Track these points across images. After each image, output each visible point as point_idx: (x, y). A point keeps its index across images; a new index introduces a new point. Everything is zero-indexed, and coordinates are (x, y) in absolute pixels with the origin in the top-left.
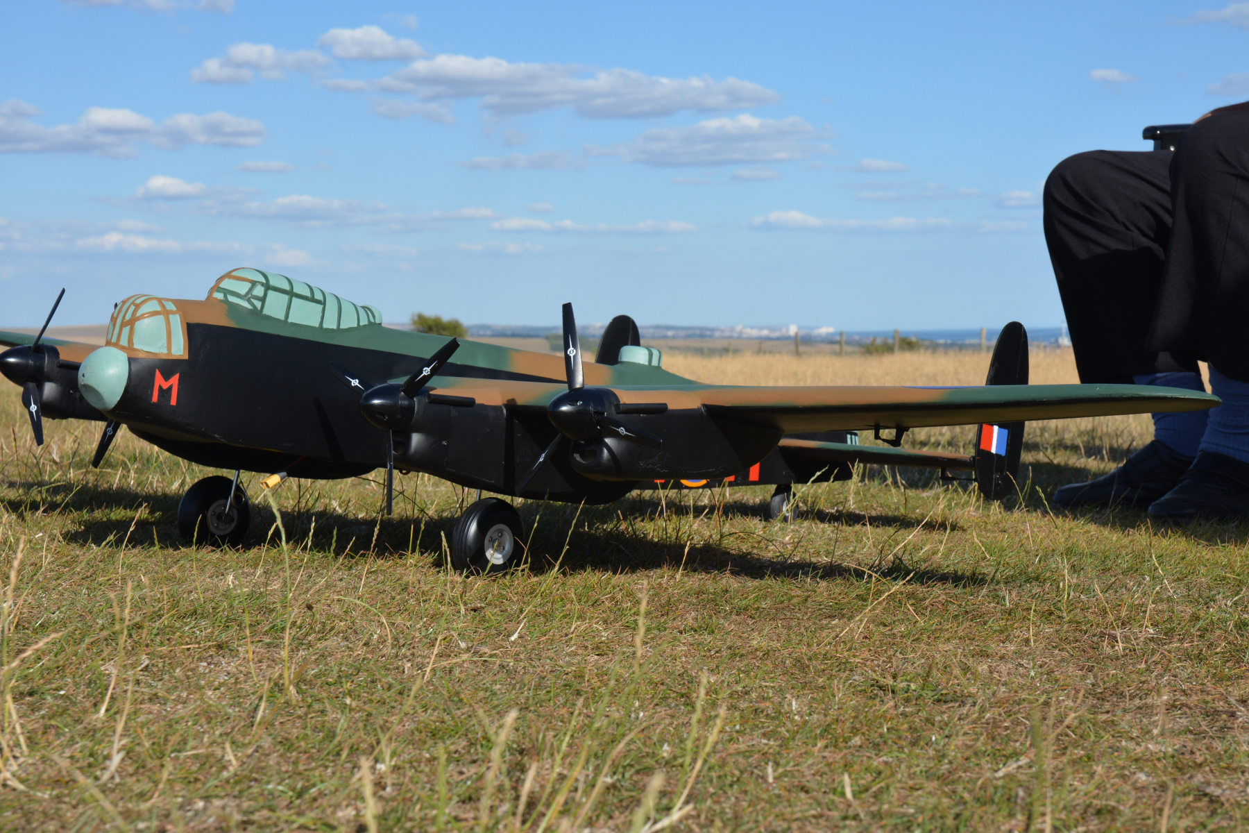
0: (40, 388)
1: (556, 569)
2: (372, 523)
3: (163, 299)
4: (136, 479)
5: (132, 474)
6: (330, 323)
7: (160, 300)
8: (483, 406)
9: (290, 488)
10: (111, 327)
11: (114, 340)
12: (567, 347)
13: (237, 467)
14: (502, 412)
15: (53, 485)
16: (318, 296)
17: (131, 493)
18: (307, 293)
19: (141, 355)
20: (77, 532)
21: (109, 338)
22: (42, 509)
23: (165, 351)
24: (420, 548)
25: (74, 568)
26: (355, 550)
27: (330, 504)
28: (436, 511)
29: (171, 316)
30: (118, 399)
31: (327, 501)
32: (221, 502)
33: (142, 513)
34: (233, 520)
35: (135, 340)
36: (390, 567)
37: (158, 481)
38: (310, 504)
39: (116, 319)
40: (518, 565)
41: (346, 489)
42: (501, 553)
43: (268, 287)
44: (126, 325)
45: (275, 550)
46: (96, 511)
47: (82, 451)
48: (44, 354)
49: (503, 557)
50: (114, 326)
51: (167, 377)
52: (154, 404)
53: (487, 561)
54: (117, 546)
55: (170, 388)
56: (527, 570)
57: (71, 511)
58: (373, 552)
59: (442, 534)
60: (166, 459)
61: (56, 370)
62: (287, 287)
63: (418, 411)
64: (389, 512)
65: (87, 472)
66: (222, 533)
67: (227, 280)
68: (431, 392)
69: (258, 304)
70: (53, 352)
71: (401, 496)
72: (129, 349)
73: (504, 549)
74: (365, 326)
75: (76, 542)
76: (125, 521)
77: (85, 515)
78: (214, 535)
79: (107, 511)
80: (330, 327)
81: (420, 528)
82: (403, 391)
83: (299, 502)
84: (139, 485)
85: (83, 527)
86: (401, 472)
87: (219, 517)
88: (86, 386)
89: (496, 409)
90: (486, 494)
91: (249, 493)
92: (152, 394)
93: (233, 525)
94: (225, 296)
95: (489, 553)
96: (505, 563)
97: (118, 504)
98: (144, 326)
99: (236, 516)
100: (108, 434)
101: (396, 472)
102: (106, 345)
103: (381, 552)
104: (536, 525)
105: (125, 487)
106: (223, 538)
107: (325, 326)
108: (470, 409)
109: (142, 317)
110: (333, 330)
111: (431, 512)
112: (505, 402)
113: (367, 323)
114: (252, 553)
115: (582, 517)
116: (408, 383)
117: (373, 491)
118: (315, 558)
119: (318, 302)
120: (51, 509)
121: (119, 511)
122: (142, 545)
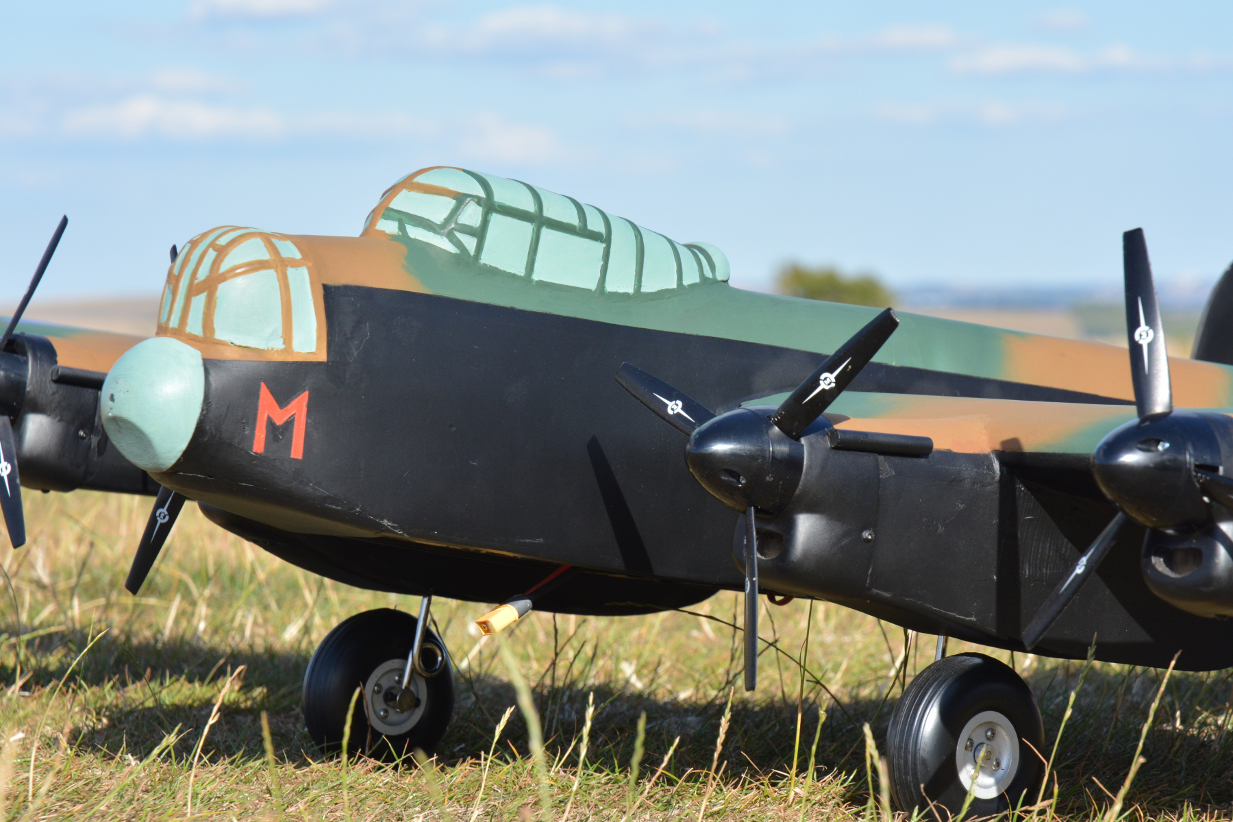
0: (17, 424)
1: (1118, 807)
2: (711, 712)
3: (275, 235)
4: (210, 620)
5: (202, 610)
6: (620, 282)
7: (267, 238)
8: (949, 456)
9: (532, 637)
10: (169, 296)
11: (174, 323)
12: (1133, 324)
13: (426, 589)
14: (990, 467)
15: (41, 632)
16: (595, 224)
17: (201, 650)
18: (573, 219)
19: (229, 354)
20: (93, 732)
21: (164, 319)
22: (19, 683)
23: (279, 344)
24: (817, 763)
25: (92, 806)
26: (678, 766)
27: (618, 670)
28: (845, 685)
29: (291, 272)
30: (183, 446)
31: (610, 664)
32: (394, 663)
33: (227, 690)
34: (417, 703)
35: (217, 324)
36: (752, 803)
37: (255, 623)
38: (576, 670)
39: (178, 278)
40: (1030, 800)
41: (652, 637)
42: (992, 774)
43: (490, 206)
44: (199, 292)
45: (506, 768)
46: (131, 687)
47: (95, 561)
48: (25, 354)
49: (998, 783)
50: (174, 293)
51: (283, 397)
52: (258, 457)
53: (963, 793)
54: (179, 758)
55: (289, 424)
56: (1050, 813)
57: (80, 687)
58: (717, 771)
59: (867, 729)
60: (272, 575)
61: (51, 388)
62: (529, 206)
63: (809, 467)
64: (751, 686)
65: (108, 606)
66: (395, 731)
67: (404, 192)
68: (837, 427)
69: (470, 243)
70: (45, 350)
71: (772, 648)
72: (205, 341)
73: (998, 764)
74: (693, 286)
75: (95, 750)
76: (191, 707)
77: (109, 694)
78: (381, 734)
79: (154, 685)
80: (621, 291)
81: (817, 718)
82: (777, 424)
83: (554, 664)
84: (216, 631)
85: (105, 721)
86: (772, 599)
87: (389, 697)
88: (116, 420)
89: (978, 460)
90: (958, 646)
91: (450, 644)
92: (252, 435)
93: (418, 714)
94: (402, 228)
95: (966, 775)
96: (1001, 797)
97: (177, 671)
98: (232, 292)
99: (423, 695)
100: (160, 521)
101: (763, 601)
102: (158, 334)
103: (733, 773)
104: (1068, 713)
105: (188, 636)
106: (398, 741)
107: (610, 287)
108: (922, 460)
109: (232, 273)
110: (626, 295)
111: (835, 685)
112: (998, 447)
113: (697, 280)
114: (462, 770)
115: (1168, 699)
116: (787, 406)
117: (708, 643)
118: (593, 783)
119: (595, 236)
120: (37, 684)
121: (178, 685)
122: (229, 756)
